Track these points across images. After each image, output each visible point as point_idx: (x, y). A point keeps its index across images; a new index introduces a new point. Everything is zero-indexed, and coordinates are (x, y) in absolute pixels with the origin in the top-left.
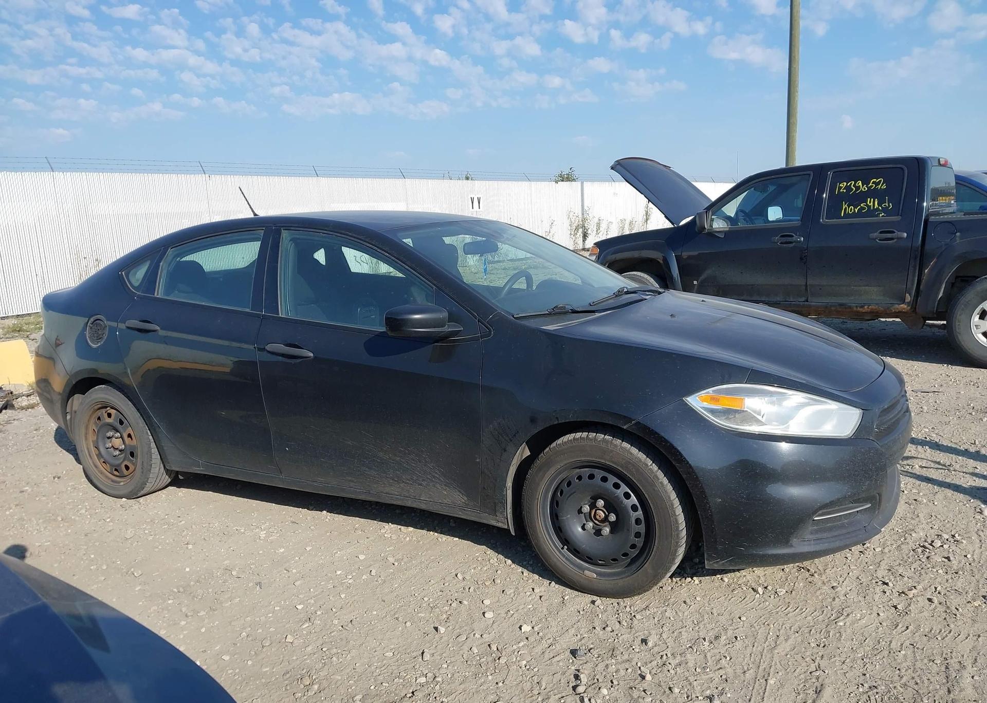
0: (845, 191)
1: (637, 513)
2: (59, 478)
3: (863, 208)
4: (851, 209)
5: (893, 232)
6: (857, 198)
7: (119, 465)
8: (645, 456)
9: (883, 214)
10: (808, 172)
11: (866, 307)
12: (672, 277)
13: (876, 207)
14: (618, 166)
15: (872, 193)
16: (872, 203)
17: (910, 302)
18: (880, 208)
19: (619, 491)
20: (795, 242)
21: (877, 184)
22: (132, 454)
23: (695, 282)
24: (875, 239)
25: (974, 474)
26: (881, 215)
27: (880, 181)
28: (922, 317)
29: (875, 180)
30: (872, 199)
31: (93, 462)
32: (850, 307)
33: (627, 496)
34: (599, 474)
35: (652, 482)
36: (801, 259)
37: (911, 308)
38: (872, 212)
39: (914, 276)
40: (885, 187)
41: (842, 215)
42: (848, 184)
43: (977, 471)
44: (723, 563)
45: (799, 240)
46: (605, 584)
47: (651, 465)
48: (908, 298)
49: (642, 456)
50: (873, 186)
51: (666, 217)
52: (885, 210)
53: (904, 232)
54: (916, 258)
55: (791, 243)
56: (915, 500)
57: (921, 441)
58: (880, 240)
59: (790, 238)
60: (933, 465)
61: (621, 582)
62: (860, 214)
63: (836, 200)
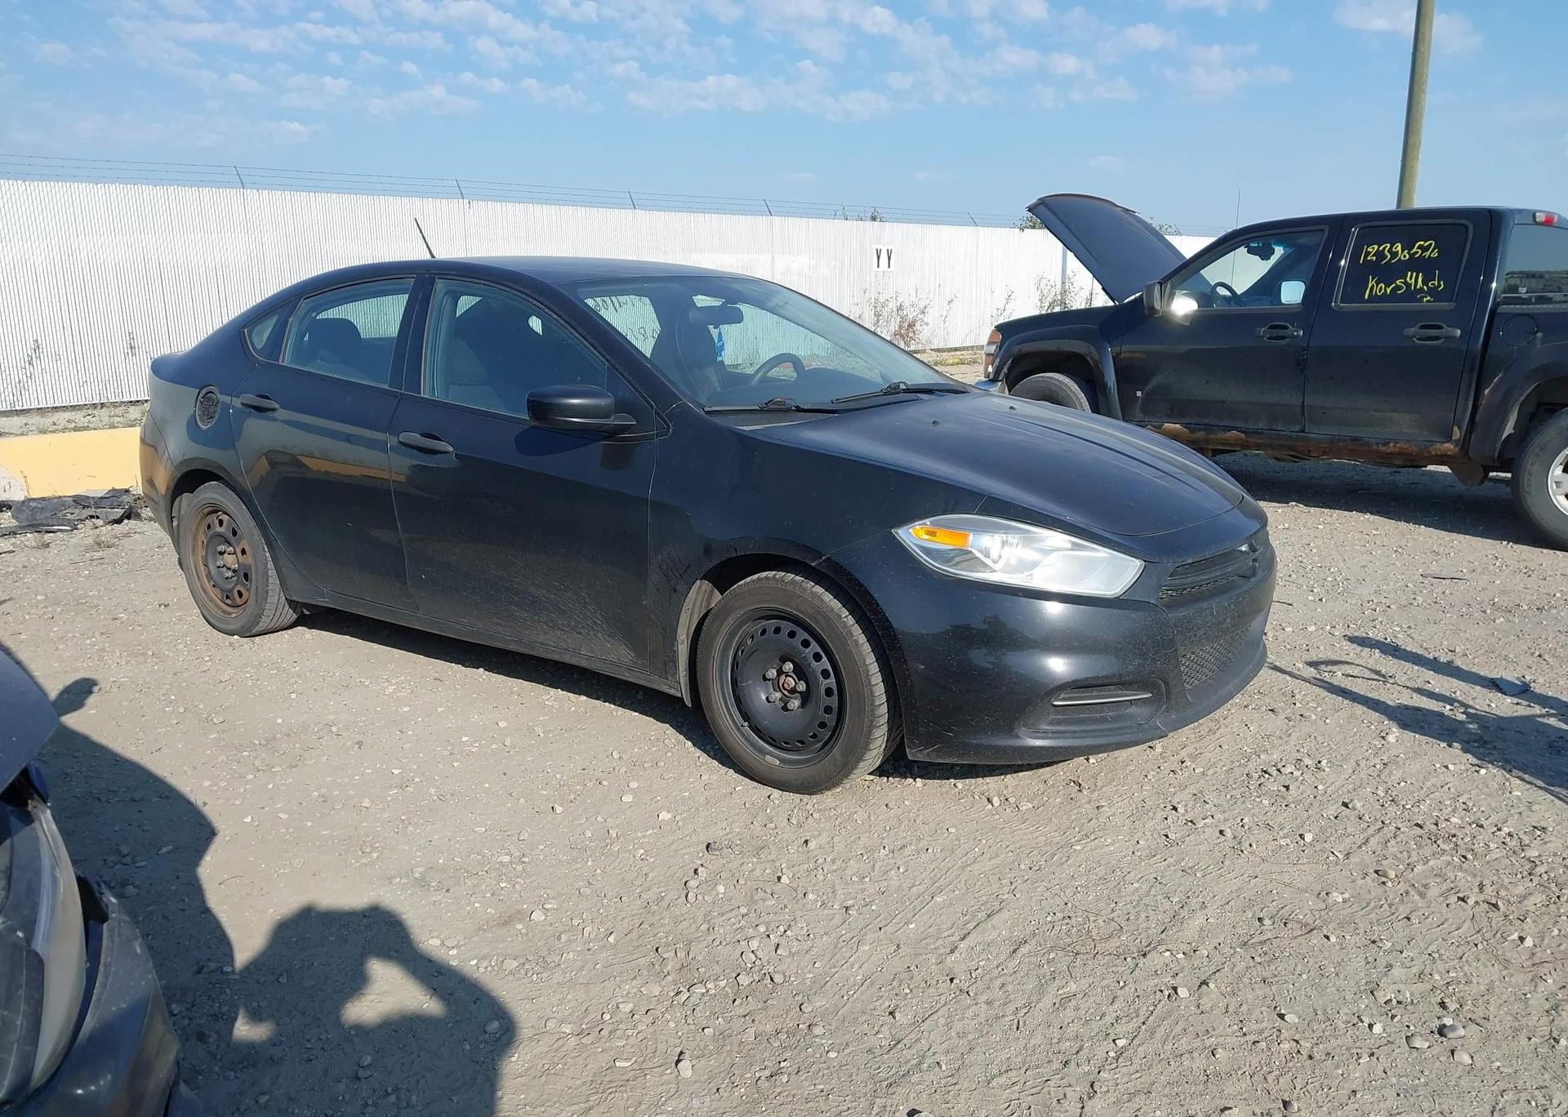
0: (1374, 258)
1: (828, 681)
2: (166, 606)
3: (1398, 288)
4: (1381, 288)
5: (1440, 327)
6: (1388, 271)
7: (231, 590)
8: (840, 605)
9: (1429, 298)
10: (1322, 227)
11: (1391, 445)
12: (1104, 386)
13: (1418, 287)
14: (1042, 208)
15: (1415, 264)
16: (1413, 280)
17: (1459, 439)
18: (1425, 288)
19: (807, 650)
20: (1289, 337)
21: (1424, 249)
22: (246, 576)
23: (1139, 394)
24: (1410, 338)
25: (1419, 691)
26: (1425, 299)
27: (1431, 244)
28: (1482, 466)
29: (1422, 243)
30: (1414, 274)
31: (201, 585)
32: (1367, 444)
33: (817, 657)
34: (787, 626)
35: (844, 638)
36: (1298, 364)
37: (1460, 449)
38: (1411, 295)
39: (1467, 399)
40: (1436, 255)
41: (1366, 297)
42: (1381, 249)
43: (1428, 687)
44: (928, 753)
45: (1295, 333)
46: (789, 773)
47: (846, 617)
48: (1457, 434)
49: (836, 604)
50: (1418, 252)
51: (1103, 289)
52: (1432, 292)
53: (1457, 328)
54: (1472, 370)
55: (1283, 338)
56: (1302, 715)
57: (1374, 642)
58: (1419, 339)
59: (1284, 331)
60: (1367, 674)
61: (806, 772)
62: (1393, 297)
63: (1360, 273)
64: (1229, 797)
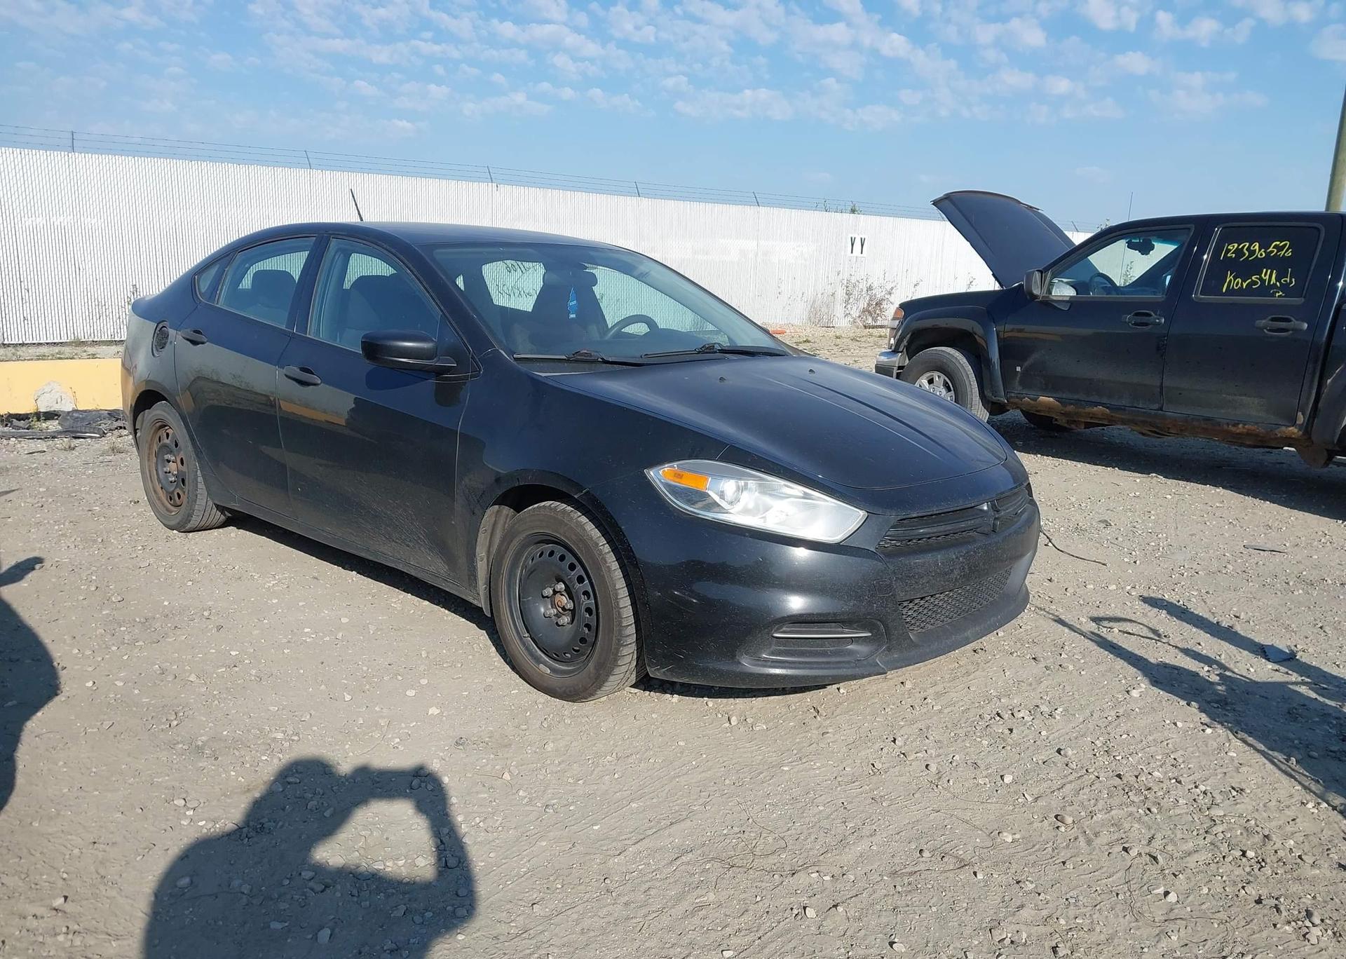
0: (1234, 255)
1: (589, 601)
3: (1254, 283)
4: (1238, 283)
5: (1288, 320)
6: (1247, 268)
7: (173, 492)
9: (1281, 293)
10: (1189, 226)
11: (1240, 426)
12: (989, 362)
13: (1272, 283)
14: (947, 202)
15: (1270, 262)
16: (1267, 277)
17: (1302, 424)
18: (1278, 284)
19: (573, 573)
20: (1151, 324)
21: (1279, 249)
22: (183, 481)
23: (1018, 369)
24: (1262, 329)
25: (1187, 652)
26: (1277, 295)
27: (1286, 244)
28: (1326, 449)
29: (1278, 243)
30: (1269, 271)
31: (153, 487)
32: (1219, 424)
33: (580, 580)
34: (559, 551)
36: (1158, 349)
37: (1304, 434)
38: (1265, 289)
39: (1311, 387)
40: (1290, 254)
41: (1224, 291)
42: (1240, 247)
43: (1198, 649)
44: (664, 672)
45: (1157, 321)
47: (603, 545)
48: (1301, 419)
50: (1273, 251)
51: (993, 275)
52: (1284, 288)
53: (1306, 322)
54: (1316, 362)
55: (1146, 324)
56: (1060, 666)
57: (1166, 604)
58: (1270, 330)
59: (1147, 318)
60: (1145, 632)
61: (568, 681)
62: (1249, 291)
63: (1220, 267)
64: (952, 734)
